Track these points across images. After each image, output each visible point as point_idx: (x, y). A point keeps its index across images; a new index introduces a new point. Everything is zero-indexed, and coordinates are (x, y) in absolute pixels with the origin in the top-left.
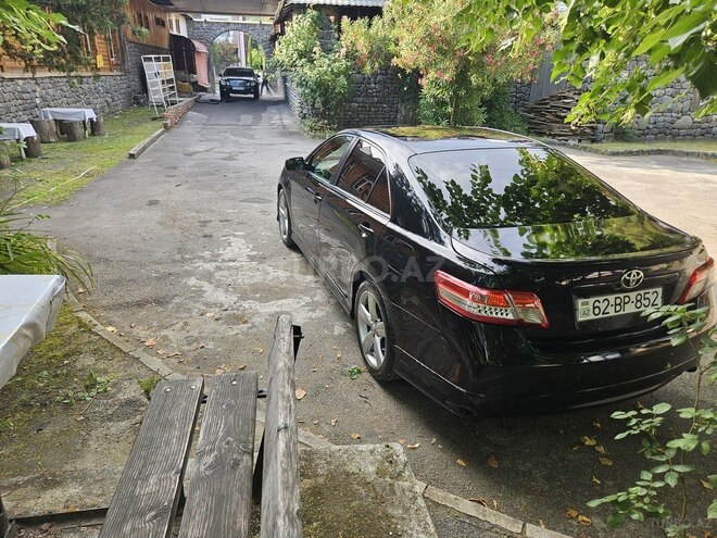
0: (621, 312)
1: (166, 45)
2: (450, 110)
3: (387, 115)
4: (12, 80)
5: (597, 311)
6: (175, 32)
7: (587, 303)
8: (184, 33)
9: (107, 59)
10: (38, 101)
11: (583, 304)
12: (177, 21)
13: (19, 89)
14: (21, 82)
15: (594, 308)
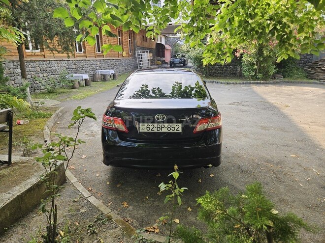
0: (160, 131)
1: (154, 47)
2: (255, 67)
3: (232, 71)
4: (89, 60)
5: (148, 129)
6: (159, 42)
7: (144, 125)
8: (163, 42)
9: (127, 53)
10: (98, 68)
11: (142, 125)
12: (161, 38)
13: (91, 63)
14: (92, 61)
15: (147, 128)
